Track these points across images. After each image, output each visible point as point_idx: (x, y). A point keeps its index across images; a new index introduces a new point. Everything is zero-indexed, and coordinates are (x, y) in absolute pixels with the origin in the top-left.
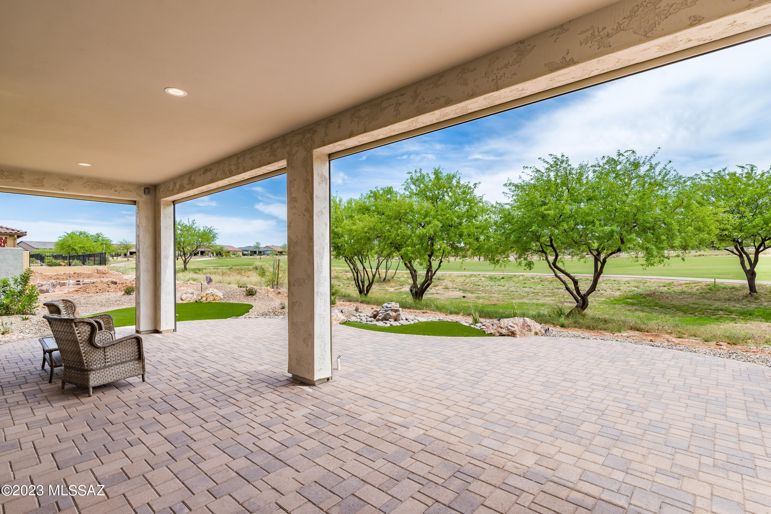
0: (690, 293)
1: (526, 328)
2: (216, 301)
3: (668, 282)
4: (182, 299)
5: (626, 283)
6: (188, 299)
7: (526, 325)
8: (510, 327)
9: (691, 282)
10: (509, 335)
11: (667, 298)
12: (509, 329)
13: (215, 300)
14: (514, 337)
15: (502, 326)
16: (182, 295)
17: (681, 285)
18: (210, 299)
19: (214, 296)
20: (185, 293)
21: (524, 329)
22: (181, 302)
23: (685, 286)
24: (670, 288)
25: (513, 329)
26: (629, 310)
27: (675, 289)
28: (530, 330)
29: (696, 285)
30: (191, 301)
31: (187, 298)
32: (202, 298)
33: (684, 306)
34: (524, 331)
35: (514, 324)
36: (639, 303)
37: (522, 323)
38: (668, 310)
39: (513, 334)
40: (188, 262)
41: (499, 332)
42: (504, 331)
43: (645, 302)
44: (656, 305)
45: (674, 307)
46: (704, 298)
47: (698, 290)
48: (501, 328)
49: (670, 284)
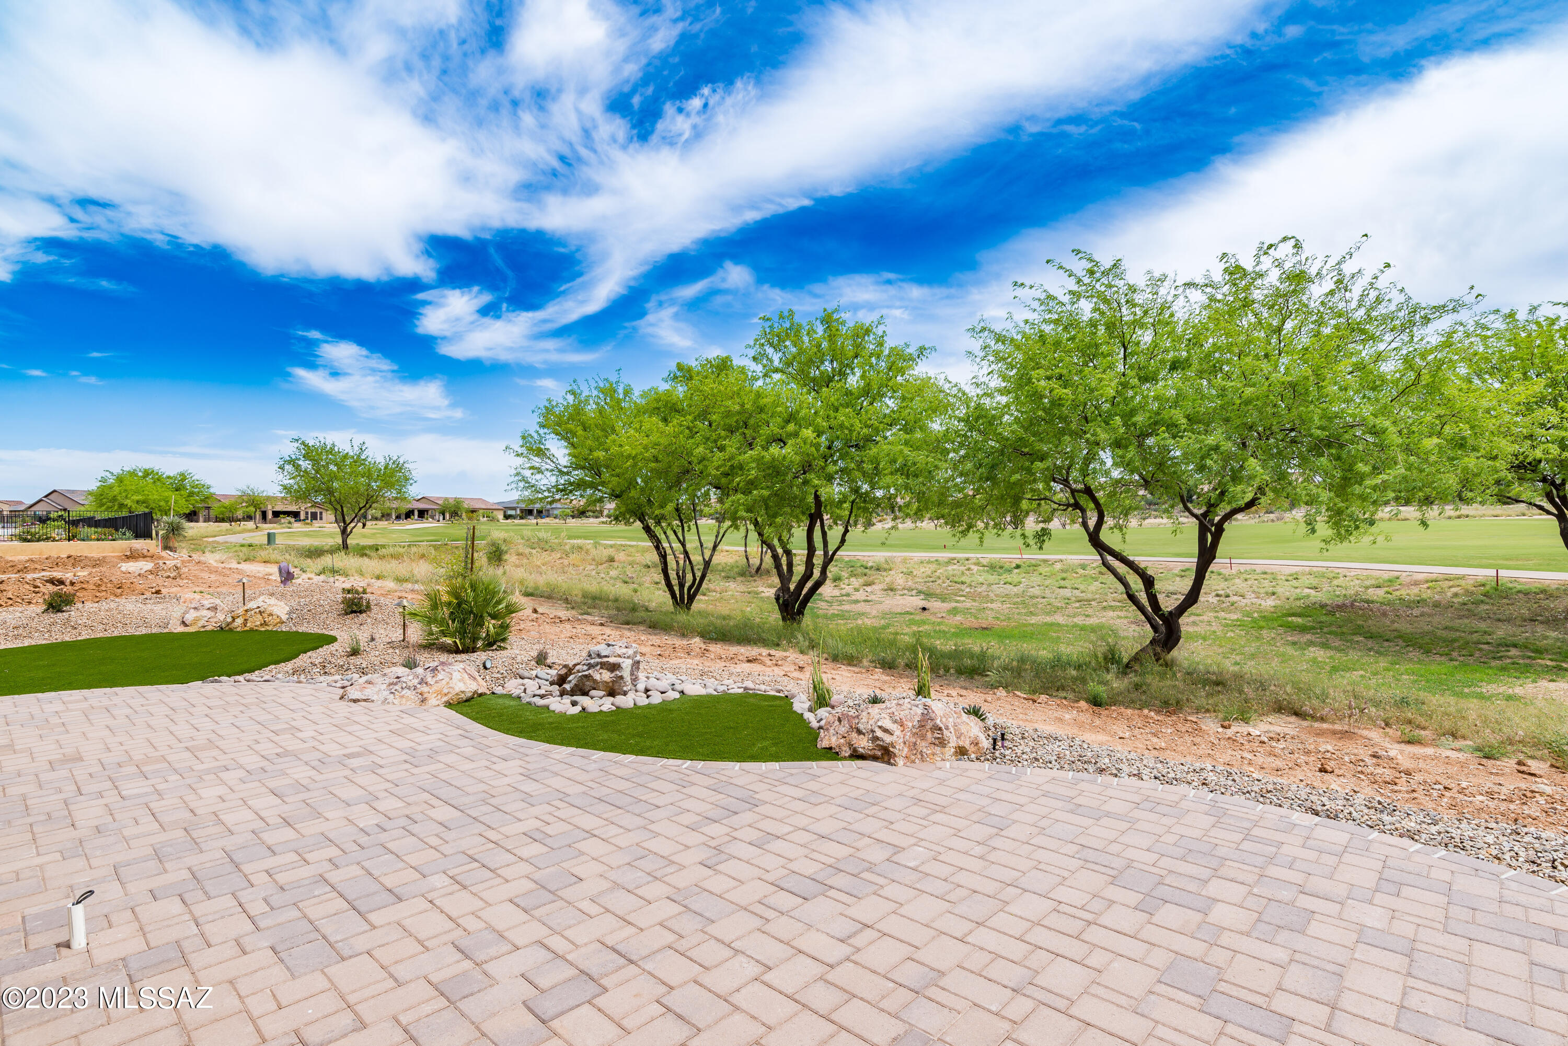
0: (1437, 605)
1: (929, 735)
2: (270, 628)
3: (1386, 576)
4: (184, 624)
5: (1290, 578)
6: (201, 623)
7: (930, 724)
8: (879, 733)
9: (1441, 577)
10: (875, 758)
11: (1384, 614)
12: (877, 738)
13: (265, 624)
14: (889, 763)
15: (861, 726)
16: (185, 613)
17: (1416, 583)
18: (255, 622)
19: (265, 615)
20: (195, 608)
21: (923, 737)
22: (181, 629)
23: (1425, 586)
24: (1390, 590)
25: (888, 739)
26: (1294, 643)
27: (1403, 592)
28: (942, 742)
29: (1451, 583)
30: (209, 628)
31: (196, 620)
32: (234, 619)
33: (1424, 634)
34: (922, 745)
35: (895, 722)
36: (1318, 626)
37: (917, 718)
38: (1386, 644)
39: (885, 755)
40: (351, 532)
41: (850, 745)
42: (863, 744)
43: (1331, 625)
44: (1358, 631)
45: (1400, 637)
46: (1472, 614)
47: (1456, 595)
48: (859, 732)
49: (1390, 581)
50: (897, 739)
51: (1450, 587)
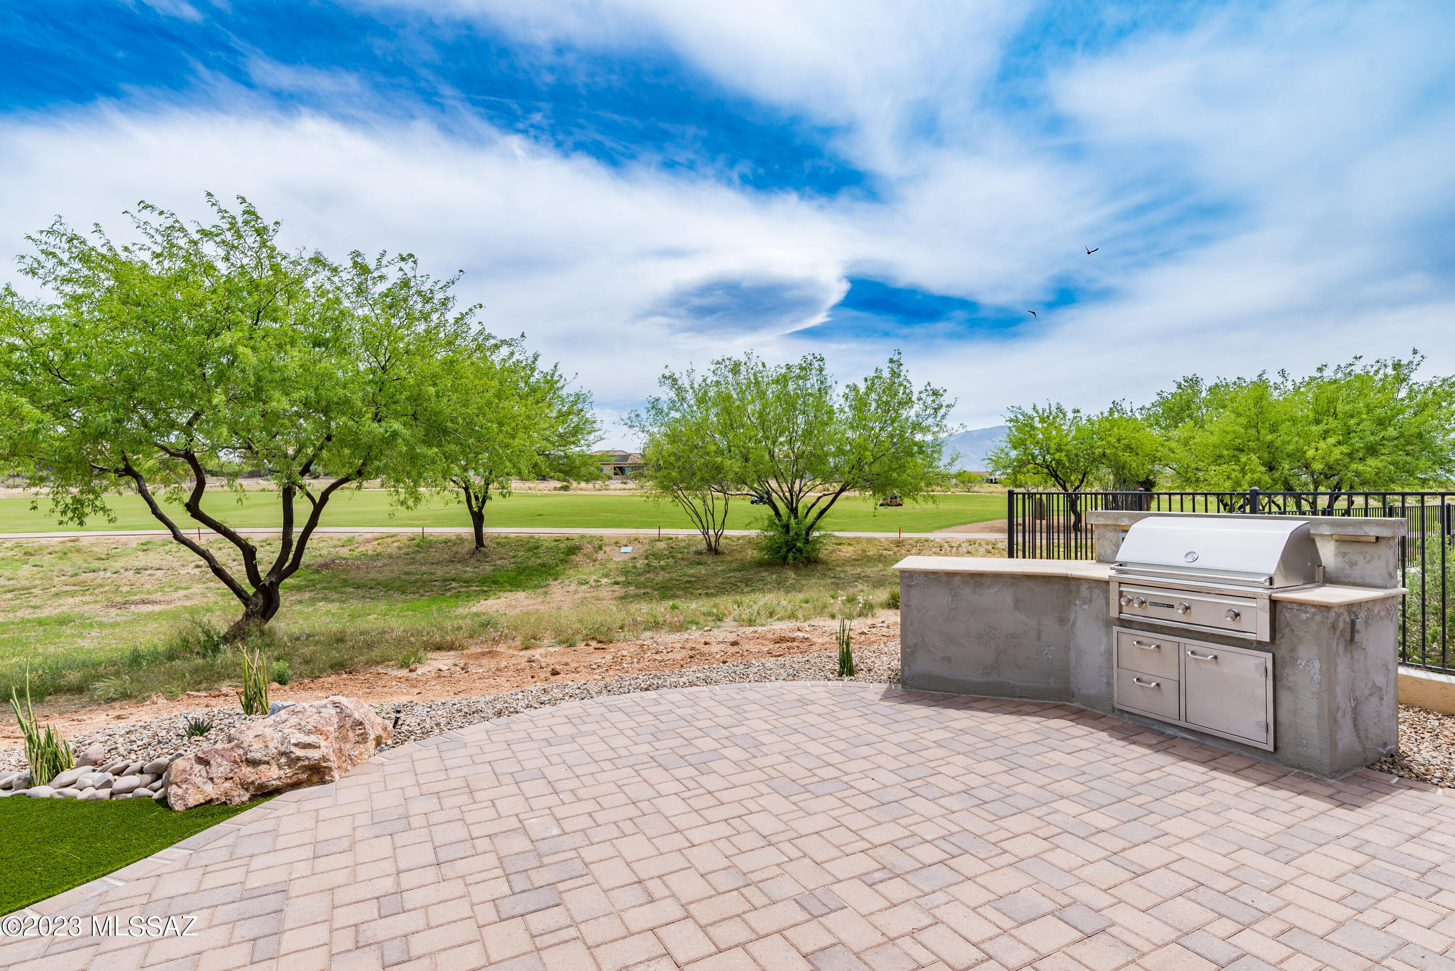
0: (390, 556)
1: (351, 734)
3: (344, 537)
5: (264, 544)
7: (349, 722)
8: (299, 752)
9: (384, 535)
10: (296, 785)
11: (358, 568)
12: (298, 759)
14: (323, 782)
15: (257, 756)
17: (368, 541)
21: (345, 739)
23: (376, 542)
24: (352, 547)
25: (314, 754)
26: (300, 602)
27: (362, 549)
28: (363, 738)
29: (393, 539)
33: (393, 580)
34: (349, 749)
35: (309, 732)
36: (310, 584)
37: (335, 720)
38: (372, 591)
39: (318, 774)
41: (245, 786)
42: (272, 774)
43: (320, 582)
44: (345, 583)
45: (379, 584)
46: (413, 562)
47: (399, 548)
48: (254, 763)
49: (350, 541)
50: (326, 749)
51: (393, 542)
